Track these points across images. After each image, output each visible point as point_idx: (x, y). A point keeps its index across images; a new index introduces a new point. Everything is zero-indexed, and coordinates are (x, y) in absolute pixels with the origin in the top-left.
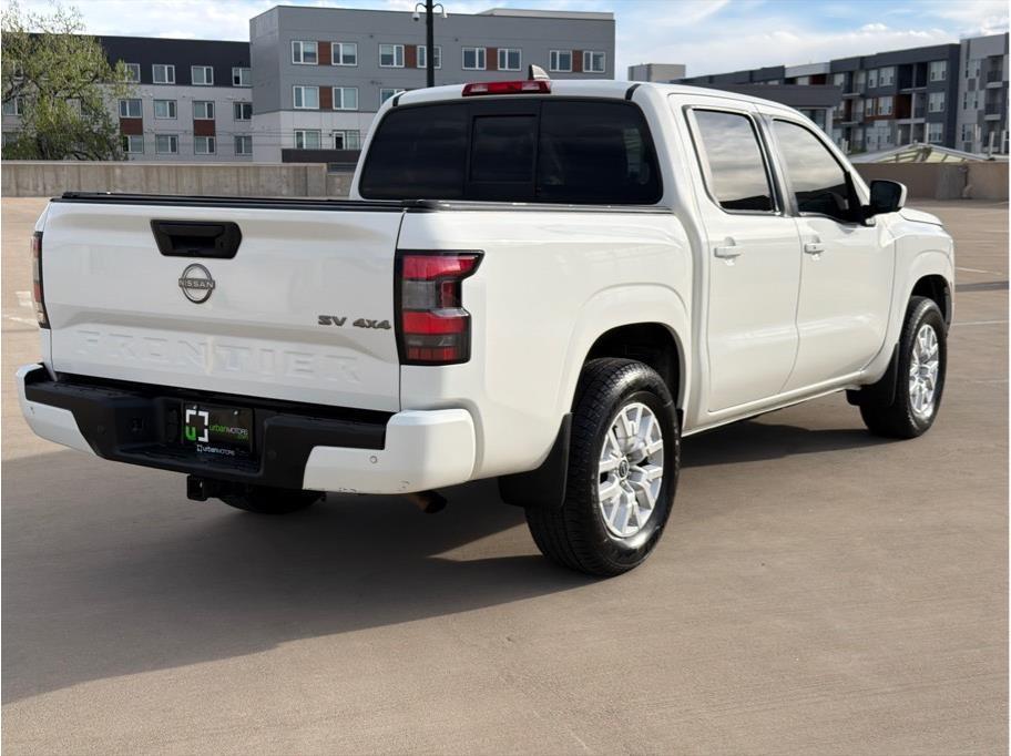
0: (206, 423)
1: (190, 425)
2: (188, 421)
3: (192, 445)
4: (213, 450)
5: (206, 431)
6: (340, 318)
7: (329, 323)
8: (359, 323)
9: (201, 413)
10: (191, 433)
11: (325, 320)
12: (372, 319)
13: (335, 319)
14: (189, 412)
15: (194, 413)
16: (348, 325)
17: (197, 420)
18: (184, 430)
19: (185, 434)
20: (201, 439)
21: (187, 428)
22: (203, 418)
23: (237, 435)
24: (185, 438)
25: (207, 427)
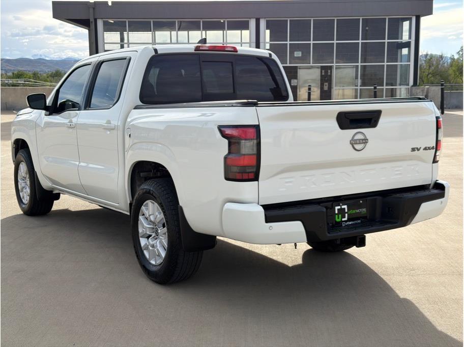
0: (346, 211)
1: (338, 214)
2: (336, 212)
3: (340, 224)
4: (350, 223)
5: (346, 215)
6: (419, 148)
7: (415, 150)
8: (425, 149)
9: (343, 207)
10: (338, 218)
11: (413, 150)
12: (429, 146)
13: (417, 148)
14: (337, 208)
15: (339, 207)
16: (422, 149)
17: (342, 211)
18: (335, 216)
19: (335, 218)
20: (343, 219)
21: (337, 216)
22: (344, 209)
23: (361, 212)
24: (336, 221)
25: (347, 213)
